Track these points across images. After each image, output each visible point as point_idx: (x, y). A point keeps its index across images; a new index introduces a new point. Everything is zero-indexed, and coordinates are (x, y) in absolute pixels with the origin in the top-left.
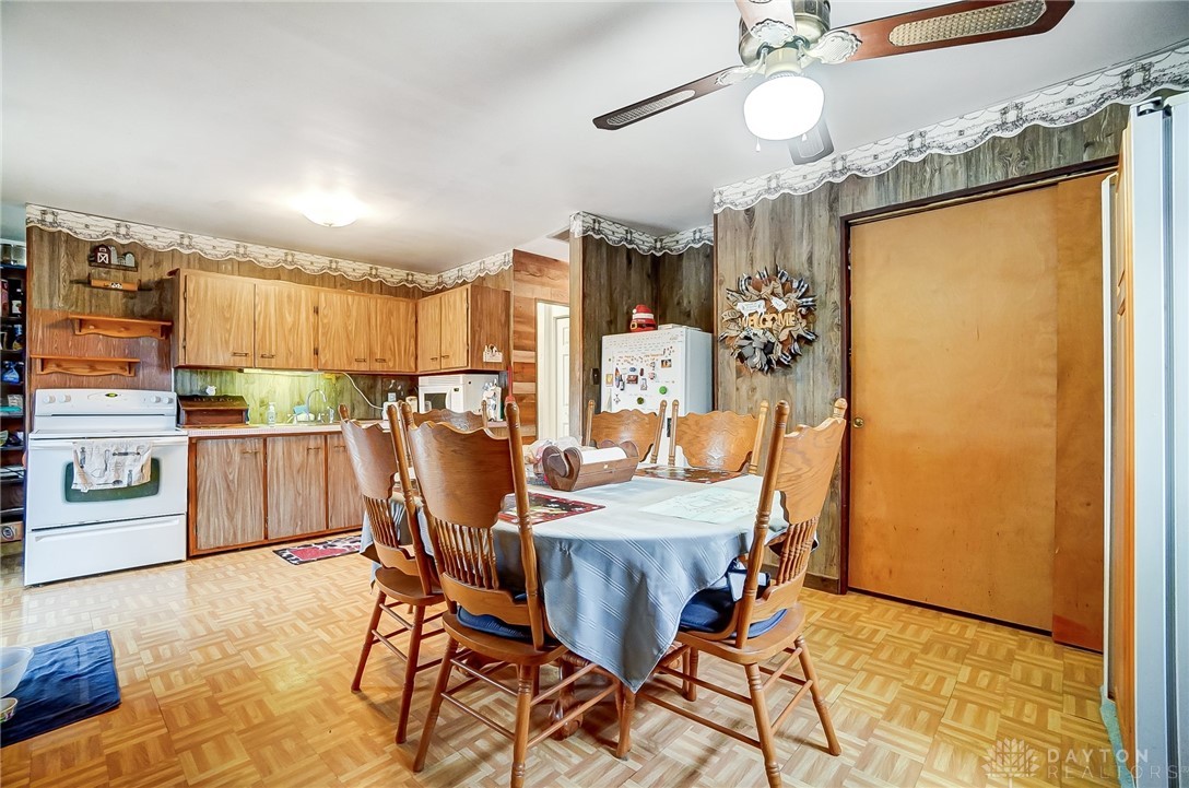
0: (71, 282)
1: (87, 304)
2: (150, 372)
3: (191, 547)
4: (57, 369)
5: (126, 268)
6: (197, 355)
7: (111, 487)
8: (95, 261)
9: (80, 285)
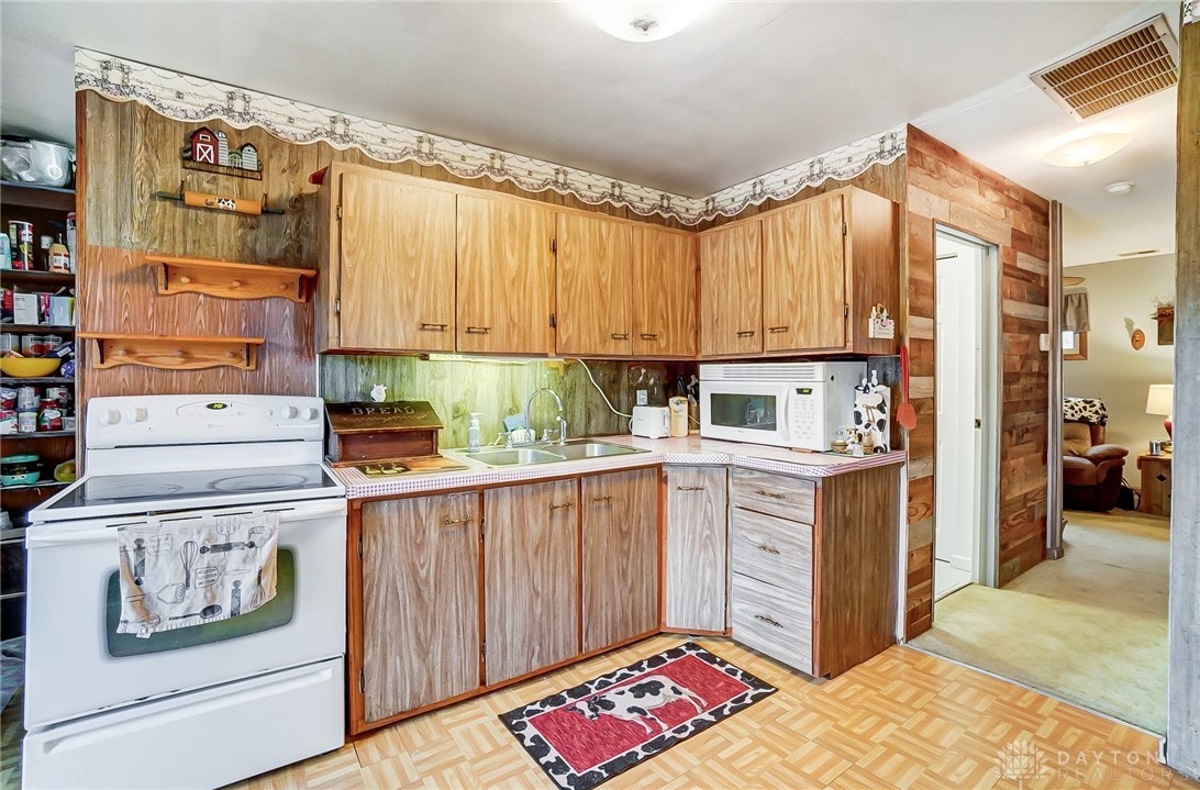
0: (152, 197)
1: (179, 238)
2: (281, 362)
3: (354, 718)
4: (128, 359)
5: (243, 174)
6: (360, 328)
7: (197, 621)
8: (191, 159)
9: (168, 203)
